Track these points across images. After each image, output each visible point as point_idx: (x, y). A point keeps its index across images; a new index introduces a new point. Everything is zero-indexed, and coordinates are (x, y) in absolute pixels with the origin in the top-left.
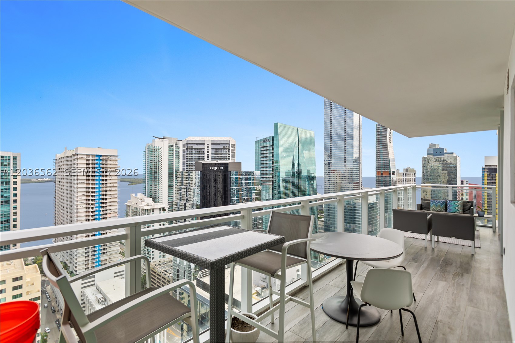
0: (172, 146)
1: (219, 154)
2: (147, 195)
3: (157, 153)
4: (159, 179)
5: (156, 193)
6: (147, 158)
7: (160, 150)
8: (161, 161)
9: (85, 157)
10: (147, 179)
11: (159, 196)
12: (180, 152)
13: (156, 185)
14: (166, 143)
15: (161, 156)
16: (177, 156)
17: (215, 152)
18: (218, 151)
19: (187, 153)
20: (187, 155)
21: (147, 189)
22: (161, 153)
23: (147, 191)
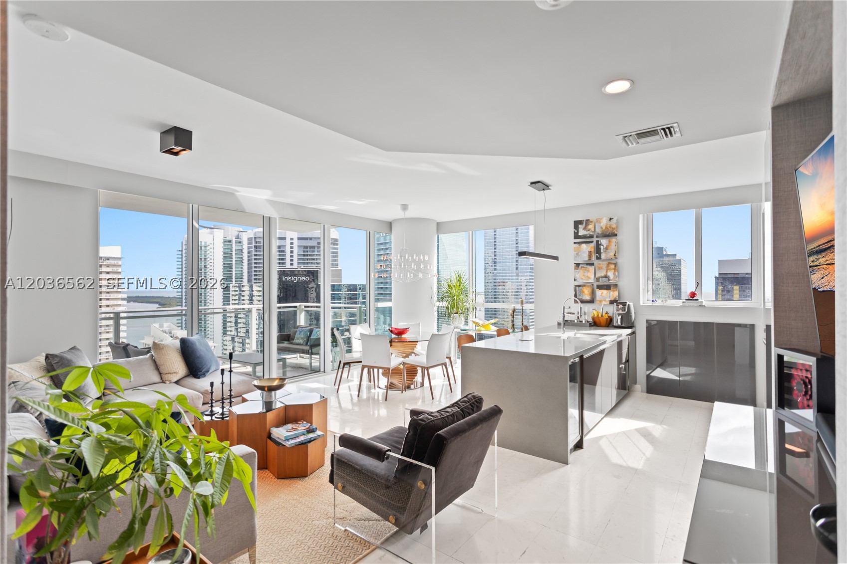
0: (230, 241)
1: (311, 255)
2: (184, 326)
3: (203, 252)
4: (207, 298)
6: (184, 262)
7: (208, 248)
8: (210, 268)
10: (184, 297)
11: (207, 326)
12: (244, 251)
14: (219, 235)
15: (210, 257)
16: (239, 258)
17: (304, 251)
18: (309, 250)
19: (256, 253)
20: (256, 257)
22: (210, 254)
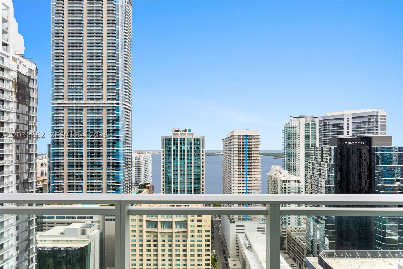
0: (308, 124)
1: (363, 128)
2: (285, 168)
3: (294, 131)
4: (296, 154)
5: (293, 167)
6: (285, 136)
7: (297, 128)
8: (298, 138)
9: (238, 137)
10: (285, 154)
11: (296, 169)
12: (316, 128)
13: (293, 160)
14: (303, 121)
15: (298, 133)
16: (314, 132)
17: (357, 126)
19: (324, 129)
20: (324, 131)
21: (285, 163)
22: (298, 131)
23: (285, 164)
